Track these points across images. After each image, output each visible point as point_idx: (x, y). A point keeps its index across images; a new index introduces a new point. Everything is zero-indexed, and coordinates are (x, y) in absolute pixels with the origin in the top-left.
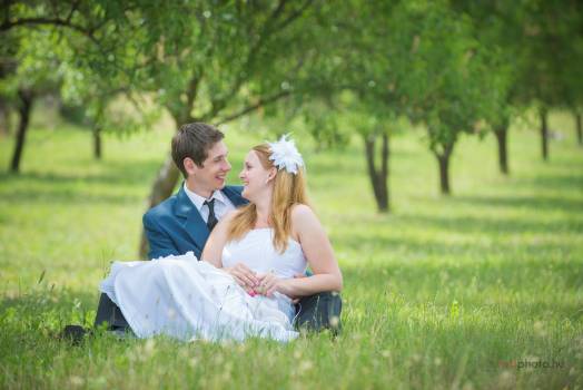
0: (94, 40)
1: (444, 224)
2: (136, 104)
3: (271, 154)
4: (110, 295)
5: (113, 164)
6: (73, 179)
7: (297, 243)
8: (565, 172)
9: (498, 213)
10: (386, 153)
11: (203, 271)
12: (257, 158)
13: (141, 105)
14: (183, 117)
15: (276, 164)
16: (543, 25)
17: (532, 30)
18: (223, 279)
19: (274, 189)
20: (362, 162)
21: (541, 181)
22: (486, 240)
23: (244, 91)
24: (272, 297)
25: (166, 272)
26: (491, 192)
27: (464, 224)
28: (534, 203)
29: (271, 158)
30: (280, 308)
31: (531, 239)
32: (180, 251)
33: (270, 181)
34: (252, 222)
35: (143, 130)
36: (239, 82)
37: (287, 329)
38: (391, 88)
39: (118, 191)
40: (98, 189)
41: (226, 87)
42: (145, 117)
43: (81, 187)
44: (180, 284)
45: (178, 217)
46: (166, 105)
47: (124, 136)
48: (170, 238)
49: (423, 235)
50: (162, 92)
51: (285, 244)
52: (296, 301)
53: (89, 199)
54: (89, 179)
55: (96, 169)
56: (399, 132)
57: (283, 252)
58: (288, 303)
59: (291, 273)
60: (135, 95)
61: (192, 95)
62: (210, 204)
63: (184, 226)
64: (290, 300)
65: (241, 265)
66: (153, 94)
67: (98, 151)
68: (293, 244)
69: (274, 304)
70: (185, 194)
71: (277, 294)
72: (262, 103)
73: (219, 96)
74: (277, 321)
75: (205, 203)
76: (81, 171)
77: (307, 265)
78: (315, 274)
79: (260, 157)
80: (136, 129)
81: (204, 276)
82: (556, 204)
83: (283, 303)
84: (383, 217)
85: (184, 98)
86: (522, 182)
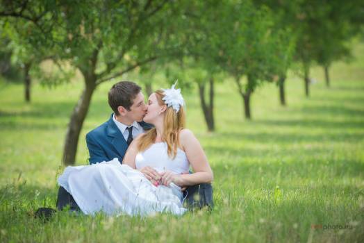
0: (38, 25)
1: (251, 138)
2: (59, 66)
3: (164, 96)
4: (65, 187)
5: (37, 105)
6: (14, 115)
7: (182, 152)
8: (320, 104)
9: (283, 130)
10: (212, 94)
11: (125, 171)
12: (156, 98)
13: (63, 67)
14: (90, 74)
15: (166, 102)
16: (308, 13)
17: (301, 16)
18: (137, 176)
19: (164, 118)
20: (197, 100)
21: (306, 110)
22: (277, 147)
23: (127, 57)
24: (169, 187)
25: (101, 173)
26: (276, 117)
27: (262, 138)
28: (304, 123)
29: (164, 99)
30: (175, 193)
31: (307, 146)
32: (109, 158)
33: (162, 113)
34: (153, 139)
35: (65, 83)
36: (124, 51)
37: (180, 207)
38: (221, 53)
39: (43, 121)
40: (30, 121)
41: (115, 54)
42: (65, 74)
43: (19, 120)
44: (111, 181)
45: (109, 136)
46: (78, 66)
47: (53, 87)
48: (104, 150)
49: (239, 145)
50: (76, 58)
51: (175, 154)
52: (184, 189)
53: (25, 127)
54: (24, 115)
55: (27, 108)
56: (221, 81)
57: (174, 158)
58: (179, 190)
59: (179, 171)
60: (59, 61)
61: (94, 60)
62: (130, 129)
63: (112, 143)
64: (180, 188)
65: (149, 167)
66: (70, 60)
67: (27, 96)
68: (180, 152)
69: (170, 190)
70: (113, 122)
71: (172, 184)
72: (139, 64)
73: (113, 60)
74: (173, 202)
75: (127, 128)
76: (18, 110)
77: (190, 166)
78: (195, 172)
79: (157, 97)
80: (61, 81)
81: (125, 174)
82: (317, 123)
83: (176, 190)
84: (211, 134)
85: (90, 62)
86: (295, 110)
